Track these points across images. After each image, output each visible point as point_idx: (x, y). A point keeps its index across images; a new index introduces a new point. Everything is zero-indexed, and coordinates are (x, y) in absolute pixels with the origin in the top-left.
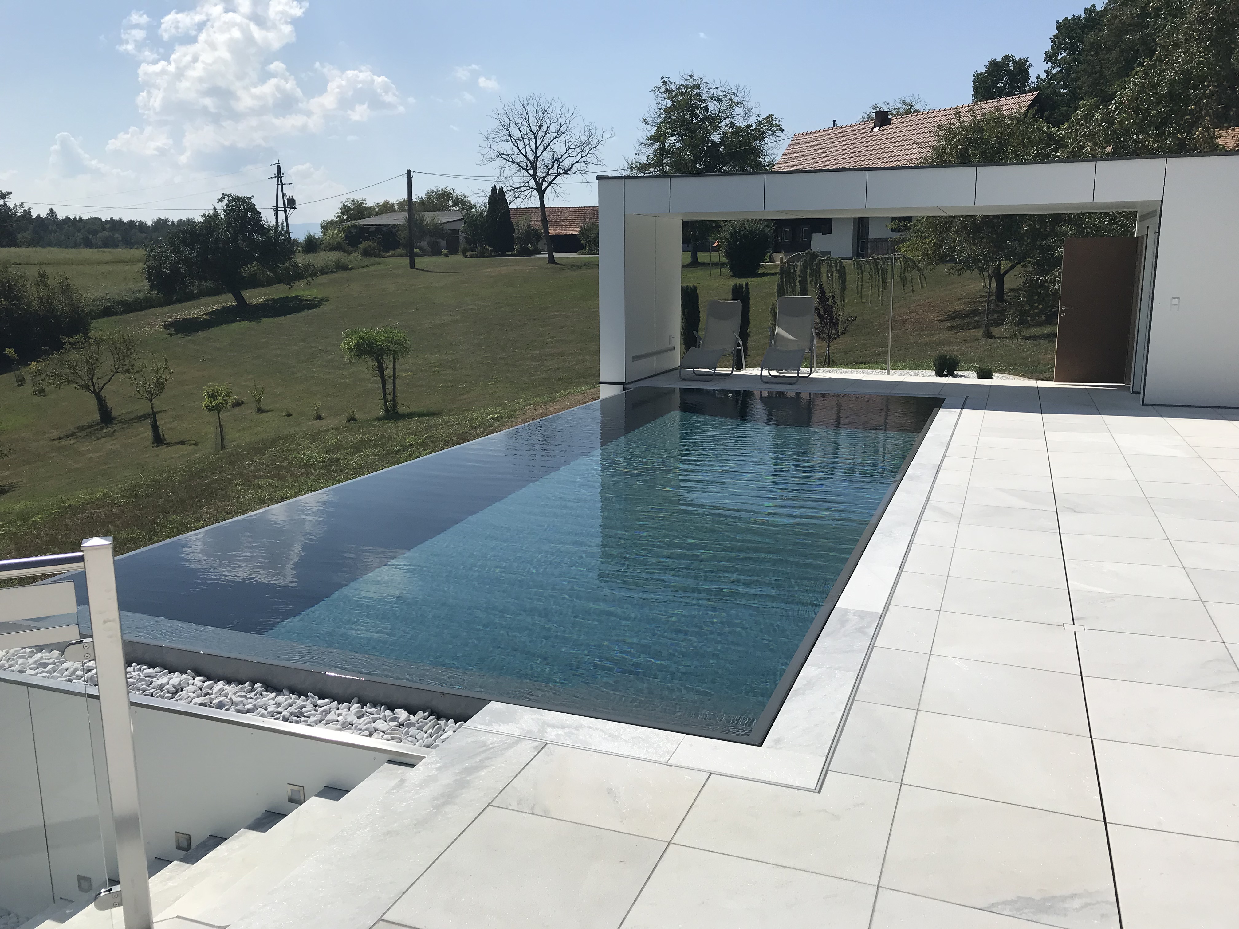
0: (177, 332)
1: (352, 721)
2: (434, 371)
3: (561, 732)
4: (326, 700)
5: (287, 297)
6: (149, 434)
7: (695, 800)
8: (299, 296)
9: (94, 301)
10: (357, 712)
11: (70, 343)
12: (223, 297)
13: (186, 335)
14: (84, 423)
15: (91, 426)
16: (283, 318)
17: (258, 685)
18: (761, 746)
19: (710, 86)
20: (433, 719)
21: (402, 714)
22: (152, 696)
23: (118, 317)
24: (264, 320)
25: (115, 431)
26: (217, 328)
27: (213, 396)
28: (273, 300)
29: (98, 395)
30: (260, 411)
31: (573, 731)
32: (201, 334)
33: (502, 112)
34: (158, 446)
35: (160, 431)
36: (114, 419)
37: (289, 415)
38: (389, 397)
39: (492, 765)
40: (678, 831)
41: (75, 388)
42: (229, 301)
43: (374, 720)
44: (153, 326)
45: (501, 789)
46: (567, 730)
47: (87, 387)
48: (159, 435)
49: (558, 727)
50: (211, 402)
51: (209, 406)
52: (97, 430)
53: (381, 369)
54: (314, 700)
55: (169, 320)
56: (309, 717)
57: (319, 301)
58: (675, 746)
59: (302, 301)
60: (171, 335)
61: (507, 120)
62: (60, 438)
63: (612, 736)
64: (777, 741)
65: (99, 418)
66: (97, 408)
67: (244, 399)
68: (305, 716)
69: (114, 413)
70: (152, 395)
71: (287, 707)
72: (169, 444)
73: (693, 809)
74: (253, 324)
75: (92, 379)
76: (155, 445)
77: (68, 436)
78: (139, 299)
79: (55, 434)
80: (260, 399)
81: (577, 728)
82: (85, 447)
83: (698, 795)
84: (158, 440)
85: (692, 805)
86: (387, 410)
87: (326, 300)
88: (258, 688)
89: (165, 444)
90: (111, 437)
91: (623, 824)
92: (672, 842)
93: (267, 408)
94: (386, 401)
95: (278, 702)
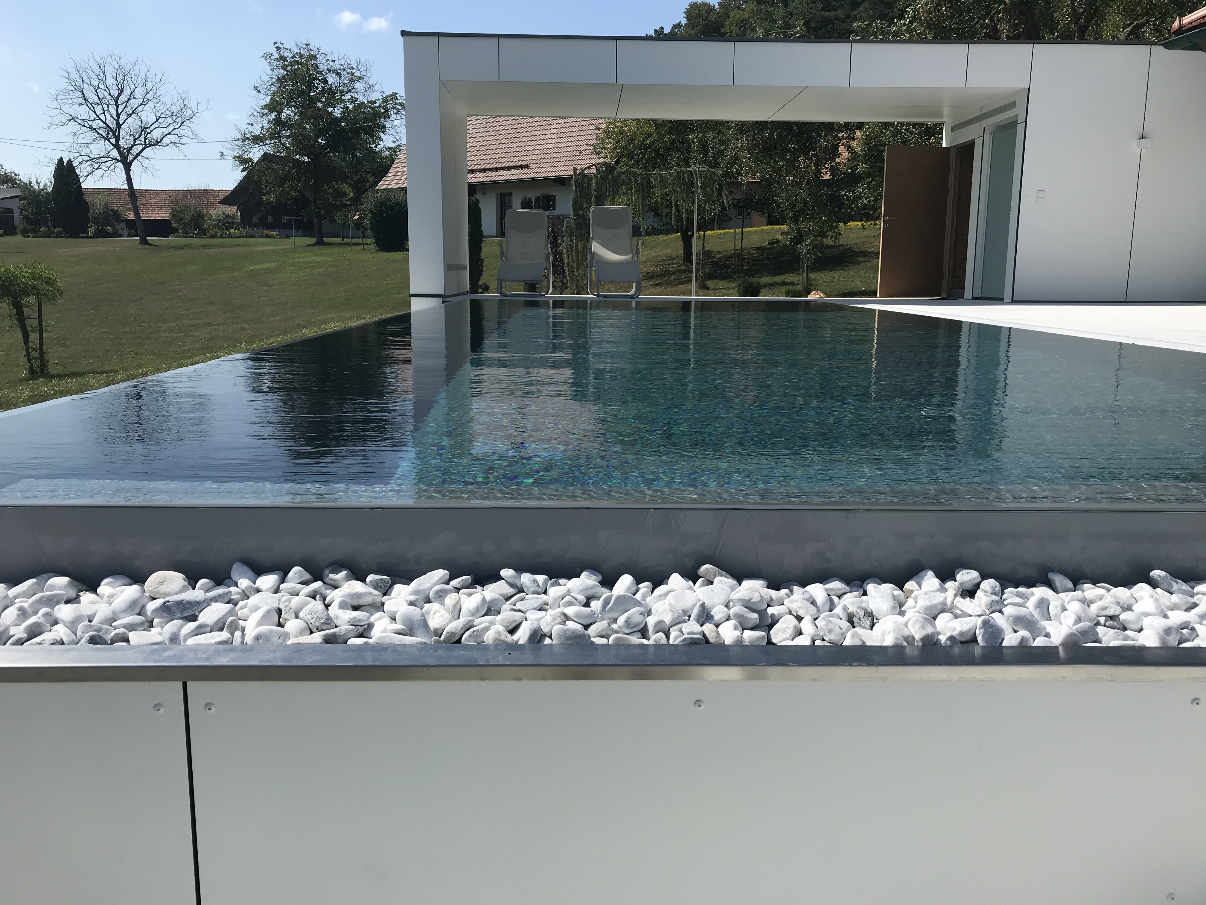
19: (328, 57)
33: (72, 70)
38: (35, 354)
53: (21, 317)
61: (79, 80)
86: (33, 371)
94: (29, 358)
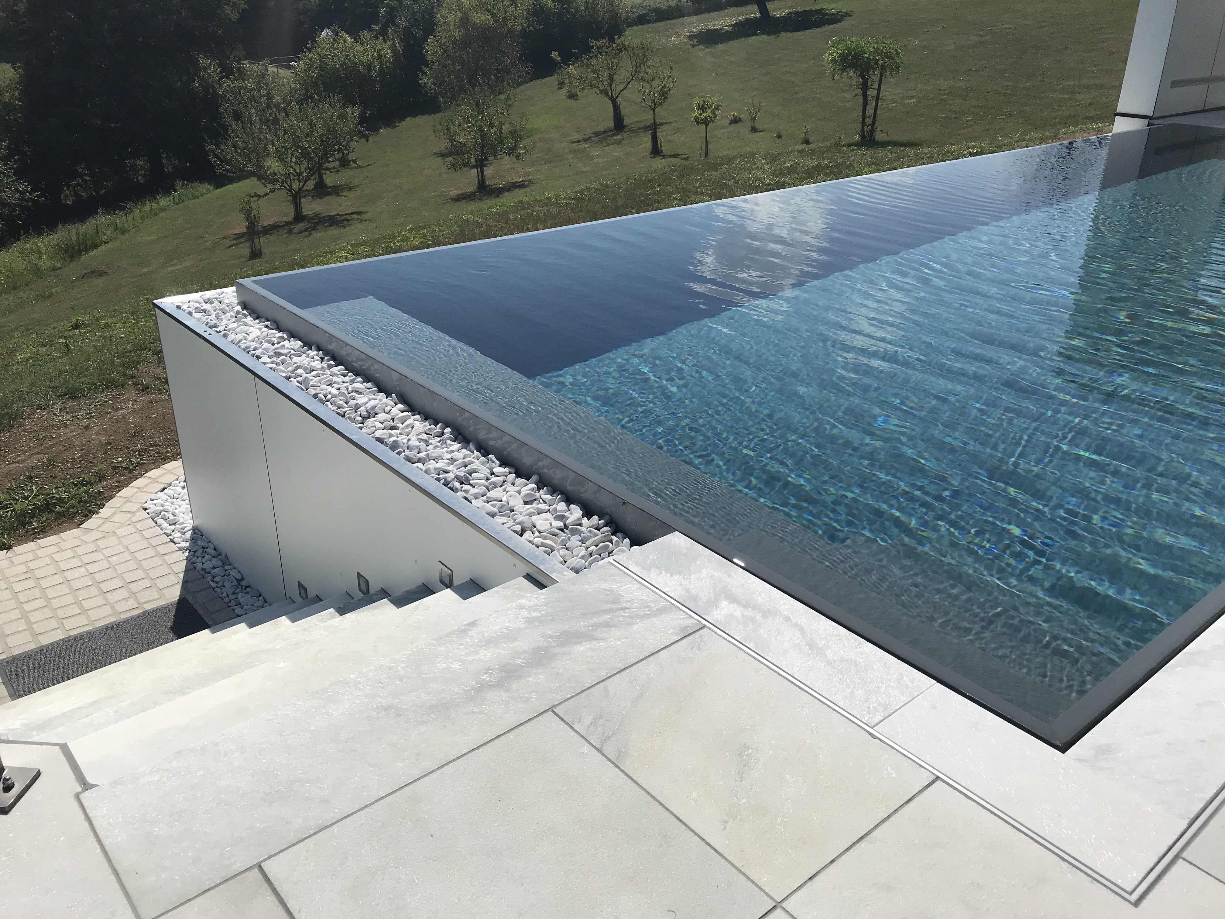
0: (700, 43)
1: (514, 506)
2: (941, 100)
3: (738, 612)
4: (506, 470)
5: (811, 10)
6: (649, 145)
7: (877, 826)
8: (823, 9)
9: (632, 8)
10: (527, 495)
11: (598, 48)
12: (749, 7)
13: (707, 47)
14: (600, 128)
15: (605, 132)
16: (800, 33)
17: (448, 430)
18: (1063, 749)
20: (607, 531)
21: (576, 512)
22: (343, 416)
23: (650, 26)
24: (783, 34)
25: (623, 139)
26: (736, 41)
27: (702, 108)
28: (797, 13)
29: (614, 101)
30: (754, 130)
31: (758, 617)
32: (721, 47)
34: (654, 157)
35: (659, 142)
36: (625, 127)
37: (779, 137)
38: (868, 121)
39: (604, 639)
40: (809, 883)
41: (596, 92)
42: (753, 12)
43: (540, 511)
44: (679, 36)
45: (588, 685)
46: (749, 613)
47: (605, 92)
48: (657, 145)
49: (739, 603)
50: (701, 115)
51: (698, 118)
52: (609, 136)
53: (865, 87)
54: (493, 465)
55: (695, 30)
56: (474, 487)
57: (842, 16)
58: (904, 699)
59: (825, 14)
60: (693, 46)
62: (579, 141)
63: (812, 645)
64: (1103, 751)
65: (613, 125)
66: (612, 114)
67: (742, 116)
68: (470, 484)
69: (626, 121)
70: (655, 104)
71: (459, 466)
72: (664, 157)
73: (863, 844)
74: (772, 38)
75: (610, 85)
76: (652, 156)
77: (585, 140)
78: (671, 6)
79: (576, 136)
80: (755, 117)
81: (767, 613)
82: (595, 152)
83: (889, 816)
84: (656, 151)
85: (867, 834)
86: (863, 137)
87: (848, 14)
88: (447, 433)
89: (661, 156)
90: (619, 144)
91: (725, 828)
92: (784, 905)
93: (761, 128)
94: (863, 123)
95: (454, 457)
